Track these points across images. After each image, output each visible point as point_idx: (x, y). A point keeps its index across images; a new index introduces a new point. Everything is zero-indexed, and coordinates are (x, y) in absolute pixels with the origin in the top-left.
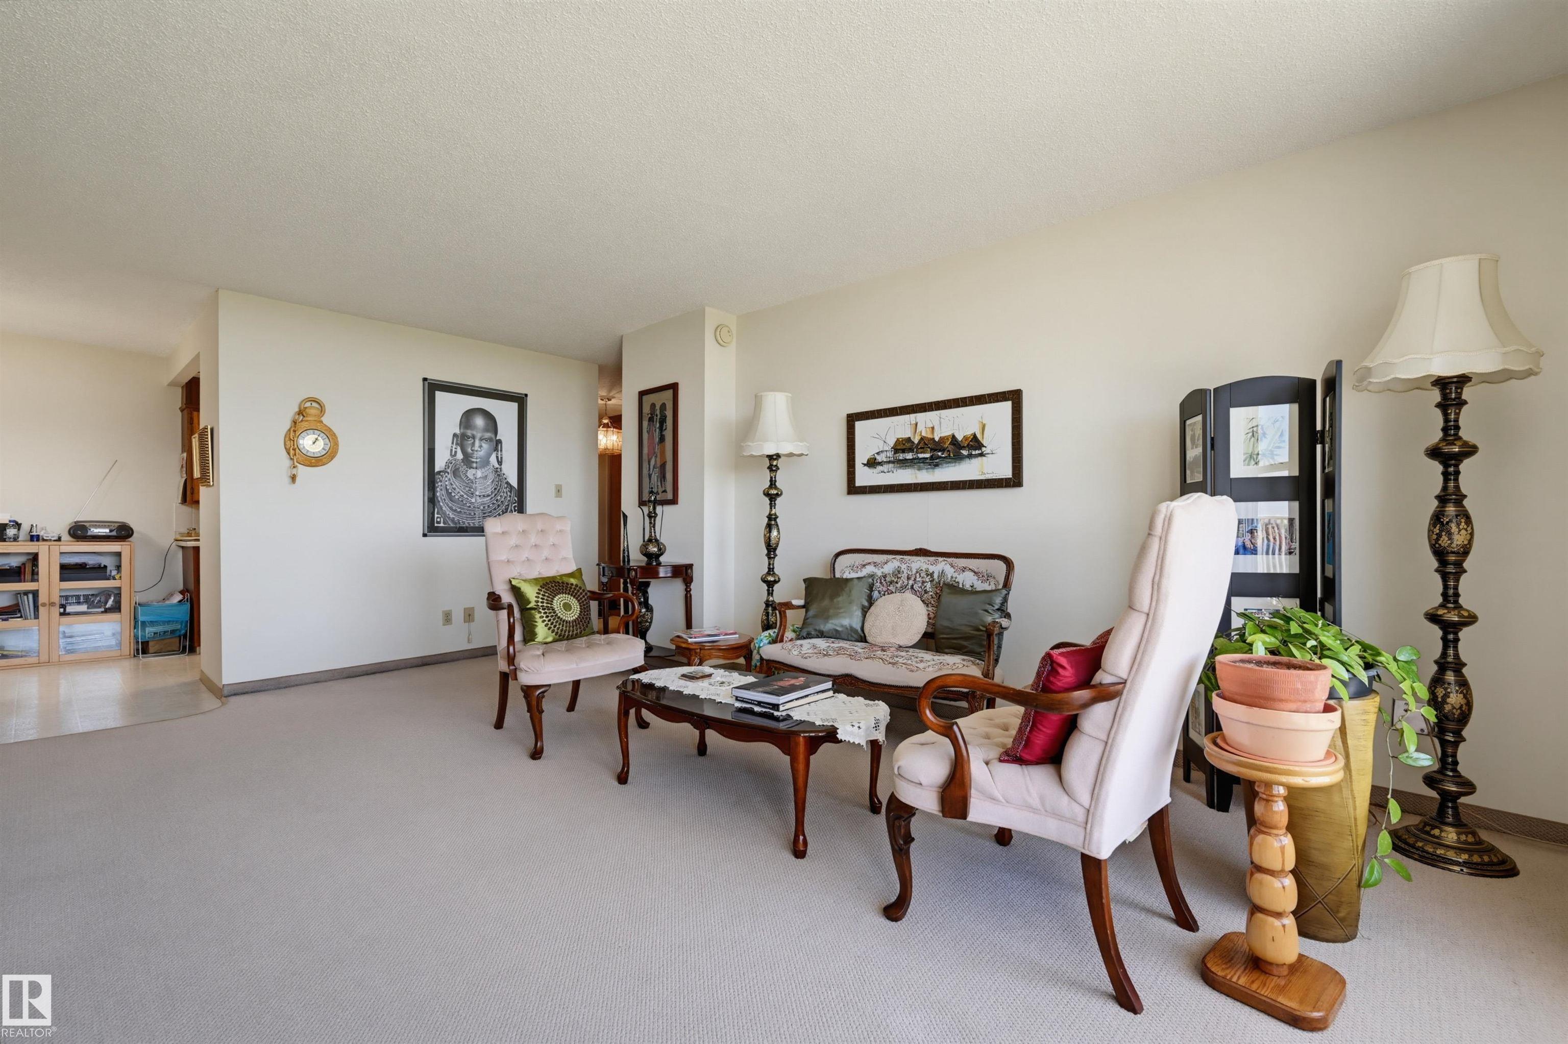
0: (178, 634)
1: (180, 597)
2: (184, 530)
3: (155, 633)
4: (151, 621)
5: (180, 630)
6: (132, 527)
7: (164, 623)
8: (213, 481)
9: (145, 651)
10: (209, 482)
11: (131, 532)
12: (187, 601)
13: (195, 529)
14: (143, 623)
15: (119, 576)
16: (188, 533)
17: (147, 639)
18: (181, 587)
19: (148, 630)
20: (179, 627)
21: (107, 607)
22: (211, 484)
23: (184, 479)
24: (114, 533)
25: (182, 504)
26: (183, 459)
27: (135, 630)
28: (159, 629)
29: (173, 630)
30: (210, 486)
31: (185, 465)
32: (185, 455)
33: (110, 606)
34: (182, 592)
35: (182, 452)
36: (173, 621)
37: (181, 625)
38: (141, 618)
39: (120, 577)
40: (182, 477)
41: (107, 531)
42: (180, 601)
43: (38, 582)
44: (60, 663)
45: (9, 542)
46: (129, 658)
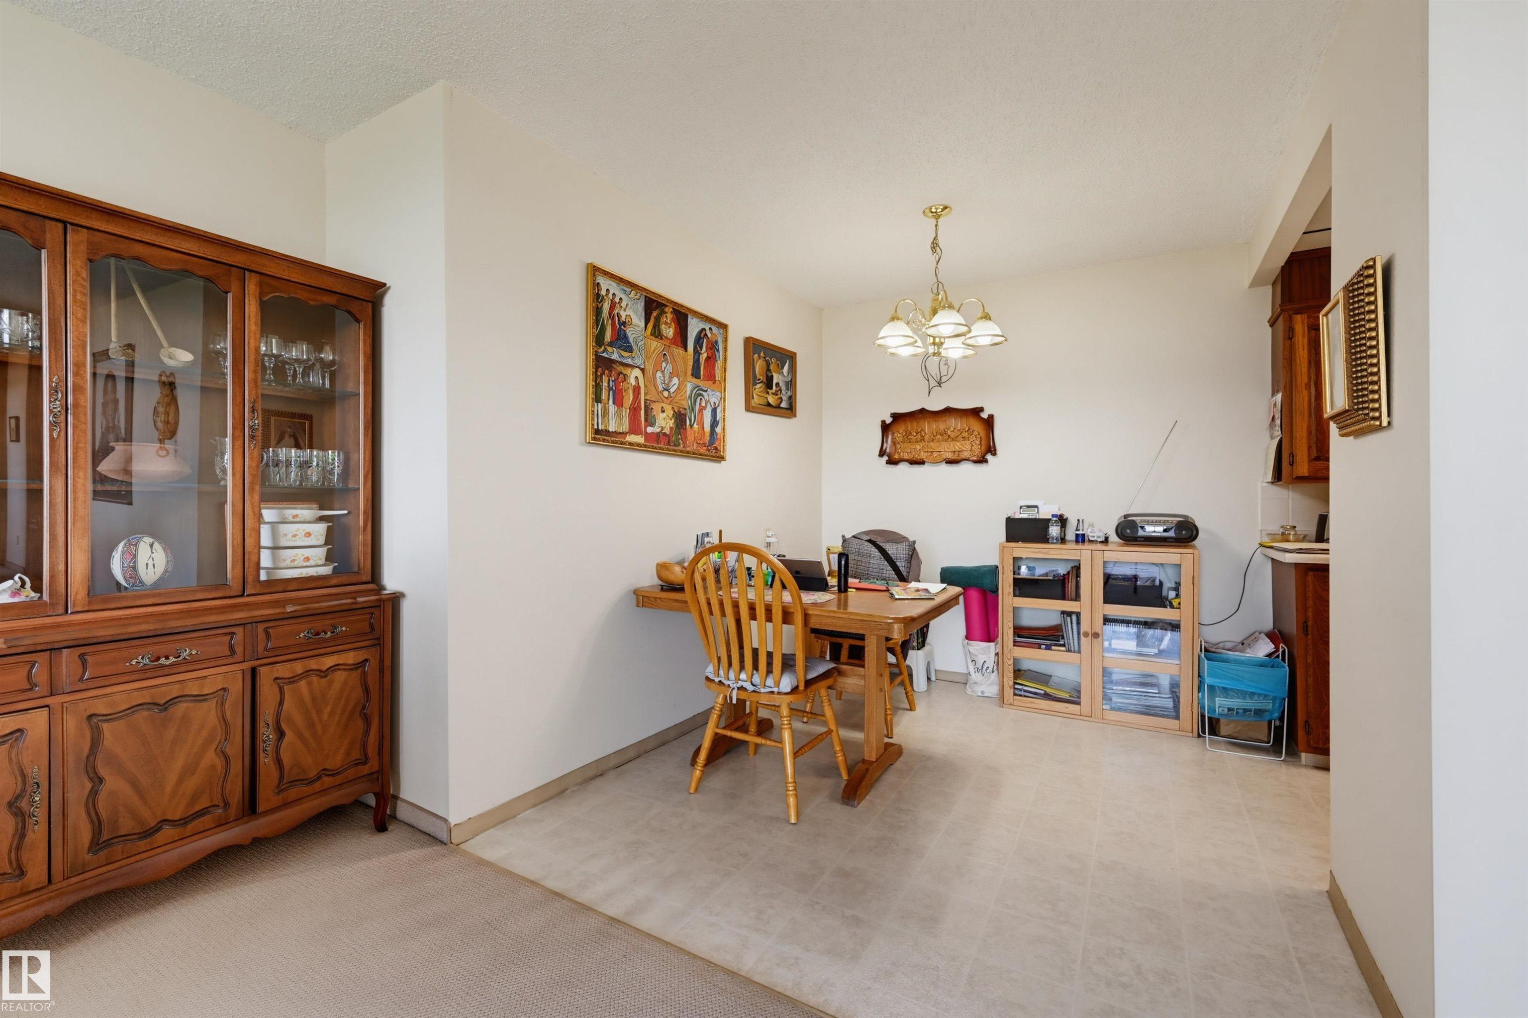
0: (1267, 716)
1: (1269, 647)
2: (1276, 529)
3: (1229, 709)
4: (1223, 688)
5: (1271, 712)
6: (1197, 524)
7: (1243, 694)
8: (1389, 415)
9: (1214, 731)
10: (1379, 418)
11: (1195, 533)
12: (1283, 659)
13: (1295, 527)
14: (1212, 688)
15: (1177, 601)
16: (1283, 534)
17: (1216, 716)
18: (1269, 625)
19: (1218, 701)
20: (1270, 706)
21: (1161, 648)
22: (1385, 424)
23: (1275, 442)
24: (1171, 534)
25: (1272, 483)
26: (1275, 405)
27: (1200, 694)
28: (1236, 703)
29: (1260, 710)
30: (1380, 428)
31: (1278, 415)
32: (1279, 397)
33: (1165, 647)
34: (1271, 636)
35: (1274, 393)
36: (1260, 695)
37: (1274, 703)
38: (1208, 680)
39: (1179, 604)
40: (1272, 438)
41: (1160, 529)
42: (1269, 655)
43: (1080, 601)
44: (1103, 721)
45: (1053, 543)
46: (1190, 734)
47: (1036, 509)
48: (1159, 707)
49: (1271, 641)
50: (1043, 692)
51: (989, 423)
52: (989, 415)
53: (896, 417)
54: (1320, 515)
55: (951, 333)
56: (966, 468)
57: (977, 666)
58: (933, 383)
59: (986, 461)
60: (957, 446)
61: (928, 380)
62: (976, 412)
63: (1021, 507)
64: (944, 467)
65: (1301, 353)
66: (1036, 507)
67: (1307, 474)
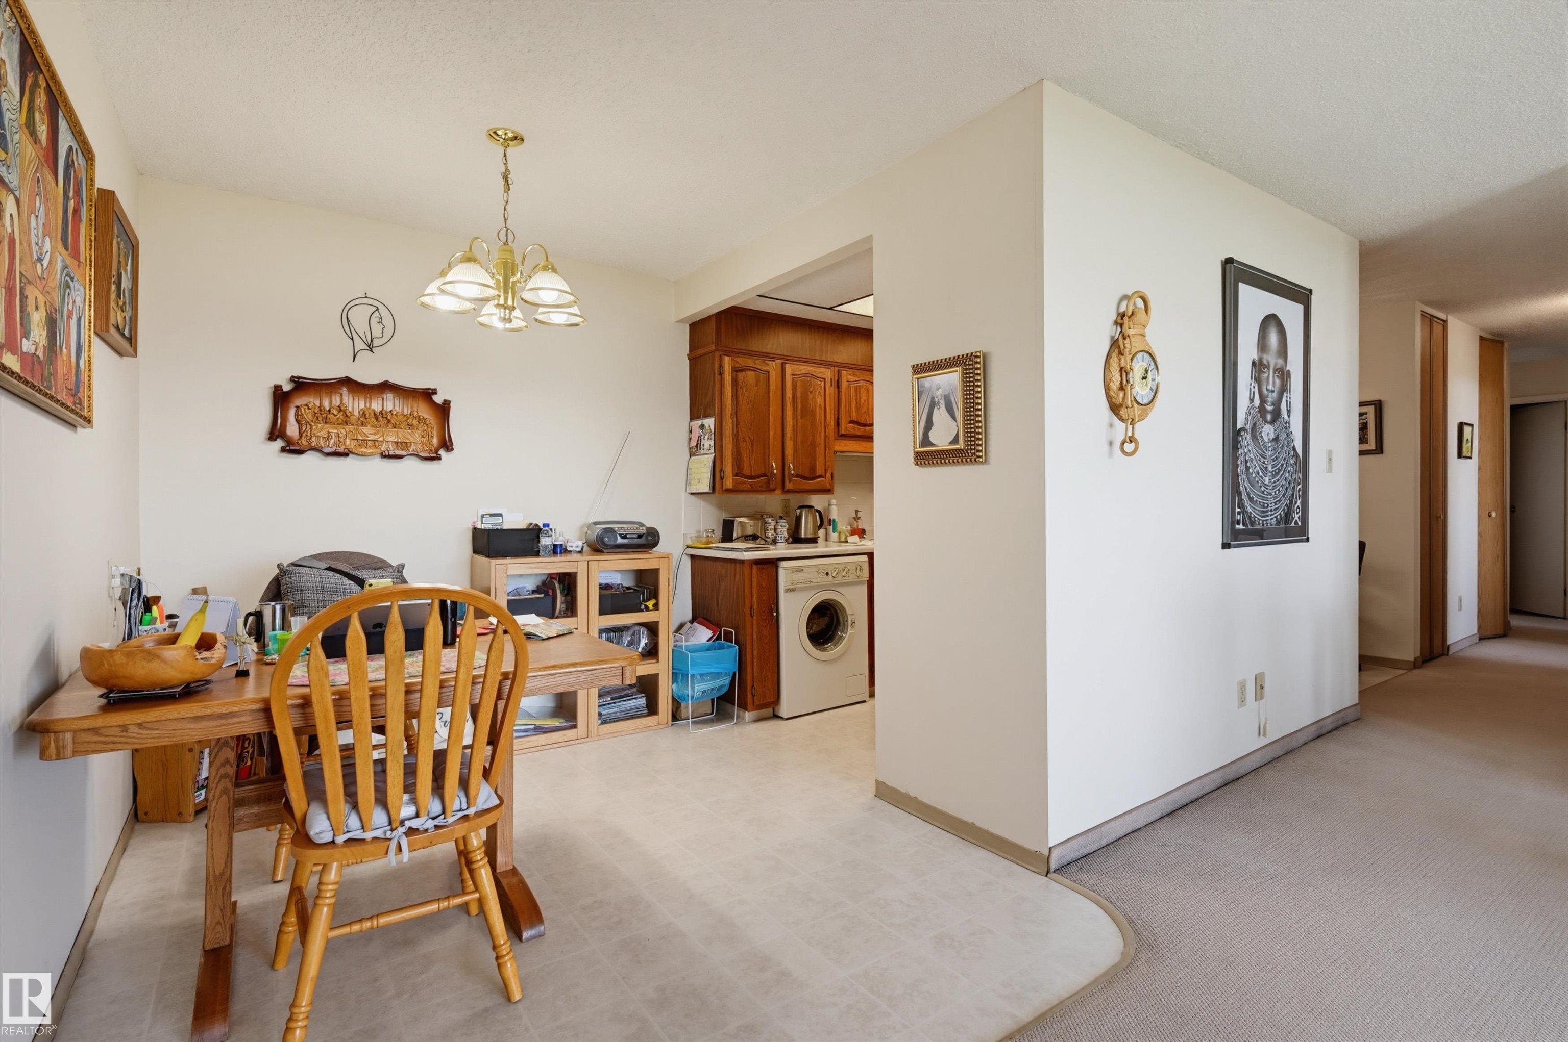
0: (723, 691)
1: (706, 632)
2: (695, 532)
3: (703, 692)
5: (726, 686)
11: (657, 538)
13: (714, 530)
14: (693, 677)
15: (651, 603)
16: (708, 537)
21: (640, 649)
23: (709, 459)
26: (702, 427)
28: (707, 685)
30: (976, 463)
31: (709, 437)
32: (710, 421)
33: (643, 648)
34: (703, 624)
35: (696, 418)
38: (691, 671)
39: (655, 605)
41: (635, 536)
43: (576, 616)
44: (599, 738)
45: (543, 556)
46: (666, 726)
47: (501, 518)
48: (633, 709)
49: (707, 628)
50: (532, 727)
51: (443, 410)
52: (445, 401)
53: (301, 385)
54: (725, 521)
55: (552, 302)
56: (410, 464)
57: (444, 719)
58: (360, 345)
59: (438, 458)
60: (404, 434)
61: (352, 339)
62: (427, 394)
63: (483, 516)
64: (377, 461)
65: (728, 387)
66: (501, 515)
67: (731, 487)
